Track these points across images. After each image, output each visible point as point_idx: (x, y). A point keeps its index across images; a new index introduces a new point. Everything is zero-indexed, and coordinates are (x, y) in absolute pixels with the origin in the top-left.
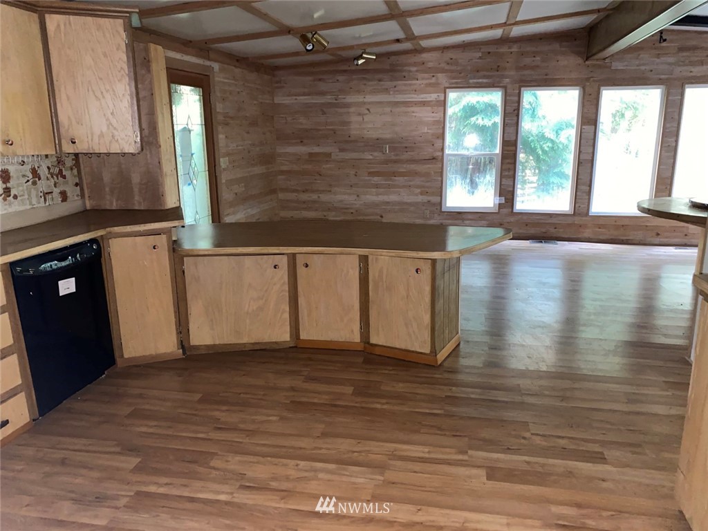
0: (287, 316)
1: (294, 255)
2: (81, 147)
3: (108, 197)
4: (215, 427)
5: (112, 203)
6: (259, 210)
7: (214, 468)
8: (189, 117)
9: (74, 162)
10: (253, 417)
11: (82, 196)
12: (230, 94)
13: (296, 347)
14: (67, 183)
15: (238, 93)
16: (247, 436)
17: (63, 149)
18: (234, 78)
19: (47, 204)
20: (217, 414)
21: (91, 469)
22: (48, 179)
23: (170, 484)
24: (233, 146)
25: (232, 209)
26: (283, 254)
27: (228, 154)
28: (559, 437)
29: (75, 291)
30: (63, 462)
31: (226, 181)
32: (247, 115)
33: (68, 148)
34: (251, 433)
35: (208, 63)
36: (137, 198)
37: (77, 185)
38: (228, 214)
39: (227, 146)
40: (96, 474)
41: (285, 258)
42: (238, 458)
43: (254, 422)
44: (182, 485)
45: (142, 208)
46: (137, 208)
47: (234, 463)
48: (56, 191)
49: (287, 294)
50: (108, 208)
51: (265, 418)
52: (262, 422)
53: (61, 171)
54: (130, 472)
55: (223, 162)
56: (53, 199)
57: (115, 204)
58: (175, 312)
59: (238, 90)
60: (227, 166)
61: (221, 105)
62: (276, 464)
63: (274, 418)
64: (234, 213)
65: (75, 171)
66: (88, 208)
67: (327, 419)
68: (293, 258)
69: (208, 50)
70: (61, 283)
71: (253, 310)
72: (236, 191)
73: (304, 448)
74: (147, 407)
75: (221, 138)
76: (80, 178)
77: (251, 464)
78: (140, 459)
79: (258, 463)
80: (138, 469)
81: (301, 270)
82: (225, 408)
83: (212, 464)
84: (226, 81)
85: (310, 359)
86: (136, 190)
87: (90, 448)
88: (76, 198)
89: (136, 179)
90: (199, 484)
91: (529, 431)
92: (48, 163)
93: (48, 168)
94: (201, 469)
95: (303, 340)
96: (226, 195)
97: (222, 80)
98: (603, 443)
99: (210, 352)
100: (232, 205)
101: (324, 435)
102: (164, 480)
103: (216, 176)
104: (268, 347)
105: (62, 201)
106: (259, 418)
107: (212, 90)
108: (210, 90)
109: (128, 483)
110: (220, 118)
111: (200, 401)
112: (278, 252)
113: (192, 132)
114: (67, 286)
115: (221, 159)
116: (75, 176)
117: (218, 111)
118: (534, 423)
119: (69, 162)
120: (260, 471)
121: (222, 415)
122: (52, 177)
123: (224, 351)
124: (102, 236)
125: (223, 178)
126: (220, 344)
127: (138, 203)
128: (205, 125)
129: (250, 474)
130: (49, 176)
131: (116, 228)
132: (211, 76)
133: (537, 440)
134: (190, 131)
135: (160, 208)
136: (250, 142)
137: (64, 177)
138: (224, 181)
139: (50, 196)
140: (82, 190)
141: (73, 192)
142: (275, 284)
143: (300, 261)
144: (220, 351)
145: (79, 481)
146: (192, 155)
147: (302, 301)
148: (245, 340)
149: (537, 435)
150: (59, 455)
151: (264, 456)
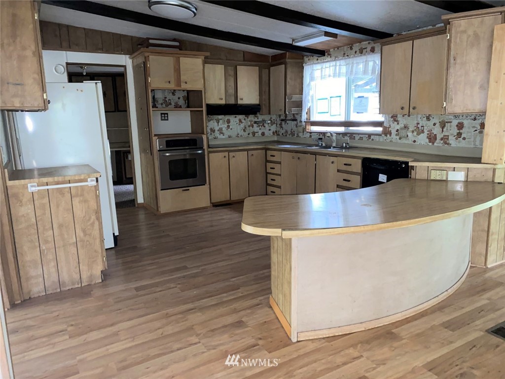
28: (161, 291)
91: (179, 288)
98: (137, 296)
118: (178, 293)
133: (172, 285)
149: (173, 288)
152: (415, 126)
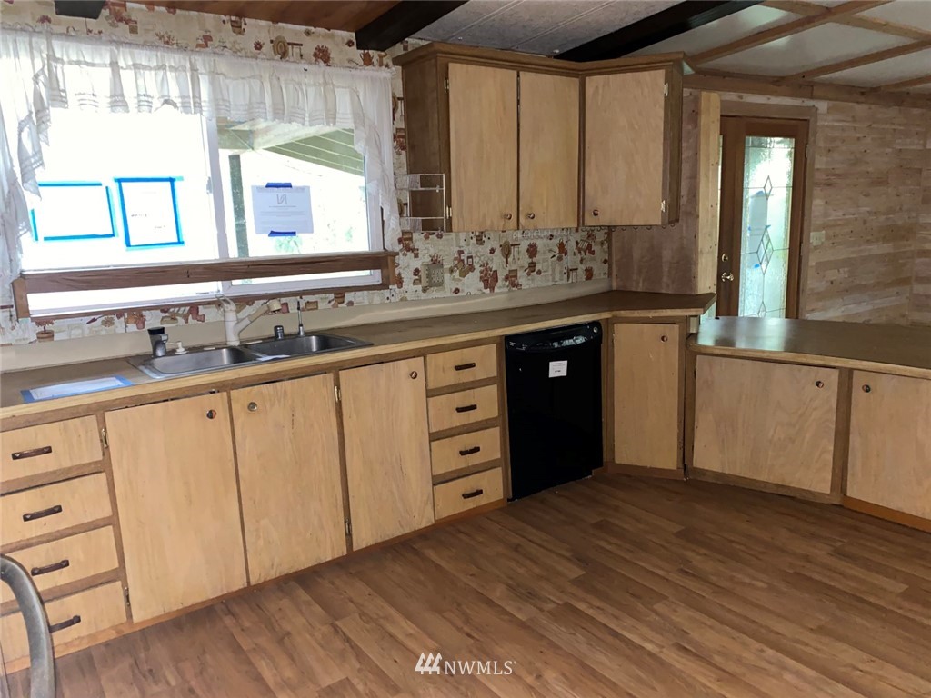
0: (829, 457)
1: (851, 371)
2: (604, 220)
3: (635, 277)
4: (682, 570)
5: (638, 283)
6: (870, 307)
7: (656, 613)
8: (769, 178)
9: (606, 236)
10: (734, 574)
11: (610, 274)
12: (843, 141)
13: (841, 506)
14: (594, 259)
15: (859, 139)
16: (713, 592)
17: (585, 222)
18: (854, 119)
19: (570, 281)
20: (689, 554)
21: (536, 563)
22: (575, 254)
23: (602, 609)
24: (836, 215)
25: (821, 304)
26: (834, 368)
27: (824, 227)
29: (565, 374)
30: (516, 548)
31: (816, 263)
32: (870, 169)
33: (590, 221)
34: (719, 590)
35: (810, 103)
36: (665, 279)
37: (605, 261)
38: (813, 310)
39: (826, 215)
40: (537, 570)
41: (835, 375)
42: (690, 613)
43: (731, 578)
44: (612, 615)
45: (670, 292)
46: (663, 291)
47: (682, 616)
48: (582, 268)
49: (834, 427)
50: (634, 289)
51: (747, 580)
52: (744, 584)
53: (590, 246)
54: (570, 581)
55: (815, 238)
56: (576, 276)
57: (641, 285)
58: (679, 422)
59: (858, 135)
60: (822, 243)
61: (824, 159)
62: (733, 638)
63: (760, 584)
64: (824, 309)
65: (606, 247)
66: (614, 288)
67: (838, 613)
68: (847, 376)
69: (812, 85)
70: (552, 364)
71: (780, 439)
72: (833, 278)
73: (783, 635)
74: (616, 522)
75: (817, 205)
76: (610, 255)
77: (703, 626)
78: (584, 572)
79: (711, 627)
80: (578, 582)
81: (858, 395)
82: (703, 551)
83: (656, 607)
84: (836, 124)
85: (856, 529)
86: (666, 269)
87: (545, 544)
88: (602, 276)
89: (667, 255)
90: (630, 621)
92: (577, 237)
93: (577, 243)
94: (640, 607)
95: (850, 498)
96: (812, 282)
97: (830, 123)
99: (719, 482)
100: (821, 296)
101: (821, 630)
102: (597, 603)
103: (800, 256)
104: (798, 496)
105: (586, 279)
106: (739, 576)
107: (811, 139)
108: (807, 140)
109: (562, 592)
110: (820, 177)
111: (678, 534)
112: (821, 362)
113: (770, 198)
114: (558, 369)
115: (812, 234)
116: (605, 252)
117: (817, 166)
119: (600, 236)
120: (710, 637)
121: (697, 560)
122: (580, 252)
123: (736, 485)
124: (608, 319)
125: (812, 260)
126: (729, 474)
127: (666, 287)
128: (794, 187)
129: (695, 635)
130: (576, 251)
131: (622, 312)
132: (812, 120)
134: (767, 196)
135: (689, 293)
136: (868, 209)
137: (593, 253)
138: (814, 264)
139: (574, 273)
140: (610, 268)
141: (599, 270)
142: (815, 409)
143: (859, 381)
144: (732, 484)
145: (521, 571)
146: (767, 227)
147: (855, 441)
148: (763, 477)
150: (516, 540)
151: (722, 622)
152: (455, 259)
